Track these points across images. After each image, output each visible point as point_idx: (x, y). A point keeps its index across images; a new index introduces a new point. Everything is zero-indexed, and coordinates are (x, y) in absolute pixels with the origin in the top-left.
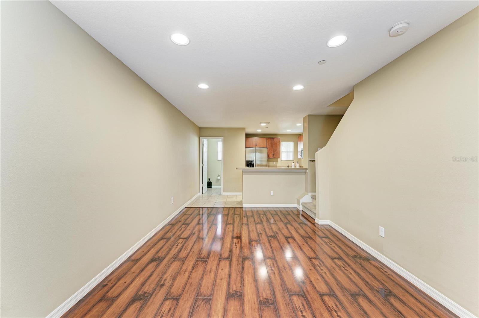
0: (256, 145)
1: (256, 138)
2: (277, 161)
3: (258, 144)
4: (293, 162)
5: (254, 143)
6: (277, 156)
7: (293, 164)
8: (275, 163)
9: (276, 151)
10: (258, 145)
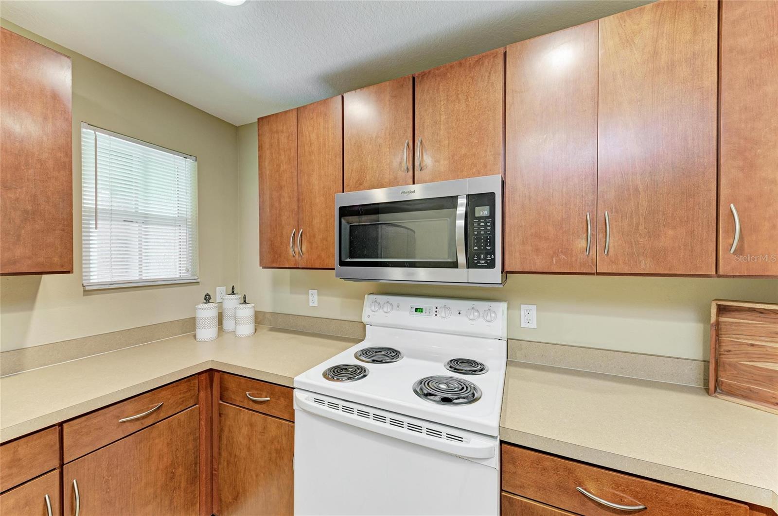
7: (208, 313)
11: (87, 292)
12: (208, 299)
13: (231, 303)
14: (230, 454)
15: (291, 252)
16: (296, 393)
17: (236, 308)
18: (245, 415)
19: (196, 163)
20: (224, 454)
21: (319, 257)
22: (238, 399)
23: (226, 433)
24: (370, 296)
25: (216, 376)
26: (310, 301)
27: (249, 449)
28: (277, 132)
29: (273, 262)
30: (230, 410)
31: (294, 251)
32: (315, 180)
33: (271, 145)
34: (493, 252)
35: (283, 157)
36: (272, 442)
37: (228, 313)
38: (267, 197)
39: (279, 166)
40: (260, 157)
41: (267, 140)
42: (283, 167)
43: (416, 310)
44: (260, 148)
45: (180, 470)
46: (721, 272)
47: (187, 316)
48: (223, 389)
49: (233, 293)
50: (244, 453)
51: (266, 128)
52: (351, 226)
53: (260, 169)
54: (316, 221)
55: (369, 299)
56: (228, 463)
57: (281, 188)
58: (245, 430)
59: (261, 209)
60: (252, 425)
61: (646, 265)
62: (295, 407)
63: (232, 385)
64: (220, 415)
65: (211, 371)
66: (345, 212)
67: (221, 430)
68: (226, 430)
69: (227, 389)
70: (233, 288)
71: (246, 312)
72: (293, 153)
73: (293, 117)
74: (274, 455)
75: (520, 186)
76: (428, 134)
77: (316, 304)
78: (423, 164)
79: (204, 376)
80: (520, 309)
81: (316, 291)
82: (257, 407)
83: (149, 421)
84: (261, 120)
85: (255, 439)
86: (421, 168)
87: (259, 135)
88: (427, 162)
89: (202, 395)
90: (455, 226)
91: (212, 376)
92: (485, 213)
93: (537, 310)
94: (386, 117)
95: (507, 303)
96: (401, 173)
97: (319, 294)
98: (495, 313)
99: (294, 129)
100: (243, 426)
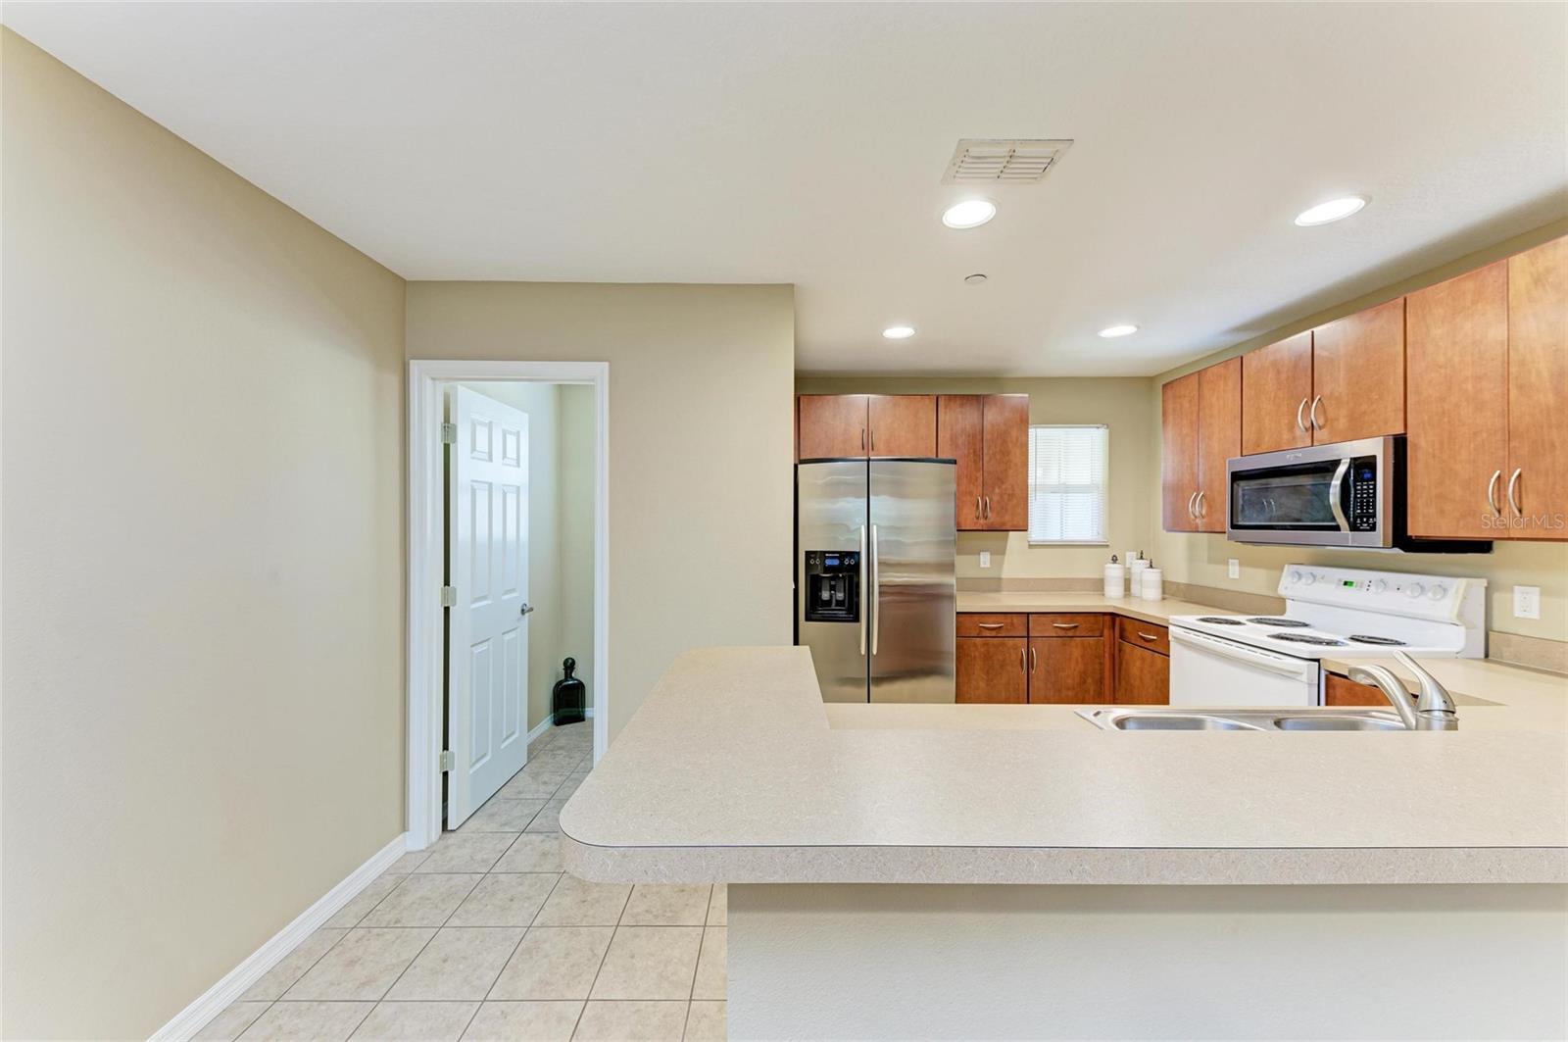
0: (867, 445)
1: (872, 396)
2: (1000, 551)
3: (880, 438)
4: (1109, 554)
5: (856, 432)
6: (1007, 518)
7: (1114, 572)
8: (985, 559)
9: (1001, 480)
10: (880, 445)
11: (1031, 546)
12: (1115, 560)
13: (1139, 567)
15: (1191, 514)
16: (1171, 628)
17: (1142, 572)
18: (1138, 651)
19: (1108, 431)
22: (1134, 638)
23: (1124, 666)
24: (1292, 566)
25: (1118, 620)
26: (1230, 572)
28: (1180, 397)
29: (1179, 524)
30: (1127, 647)
31: (1194, 512)
32: (1215, 444)
33: (1175, 411)
34: (1377, 515)
35: (1185, 422)
36: (1157, 674)
37: (1135, 579)
38: (1171, 461)
39: (1181, 430)
40: (1164, 422)
41: (1170, 406)
42: (1185, 431)
43: (1346, 583)
44: (1164, 415)
45: (1089, 680)
47: (1097, 576)
48: (1122, 630)
49: (1141, 558)
50: (1137, 683)
51: (1170, 393)
53: (1164, 433)
54: (1216, 484)
55: (1286, 569)
56: (1126, 690)
57: (1183, 452)
58: (1138, 663)
59: (1165, 473)
60: (1143, 659)
62: (1170, 638)
63: (1128, 626)
64: (1120, 651)
65: (1113, 615)
66: (1237, 477)
67: (1121, 663)
68: (1124, 663)
69: (1125, 630)
70: (1142, 553)
71: (1152, 577)
72: (1195, 418)
73: (1194, 380)
75: (1423, 443)
76: (1327, 390)
77: (1237, 577)
78: (1321, 422)
79: (1107, 618)
80: (1512, 591)
81: (1236, 561)
82: (1147, 645)
83: (1070, 634)
84: (1164, 386)
85: (1145, 672)
86: (1320, 428)
87: (1163, 401)
88: (1326, 421)
89: (1106, 632)
90: (1331, 491)
91: (1114, 620)
92: (1369, 475)
93: (1542, 594)
94: (1283, 376)
95: (1484, 582)
96: (1298, 433)
97: (1240, 564)
98: (1445, 590)
99: (1195, 393)
100: (1136, 659)
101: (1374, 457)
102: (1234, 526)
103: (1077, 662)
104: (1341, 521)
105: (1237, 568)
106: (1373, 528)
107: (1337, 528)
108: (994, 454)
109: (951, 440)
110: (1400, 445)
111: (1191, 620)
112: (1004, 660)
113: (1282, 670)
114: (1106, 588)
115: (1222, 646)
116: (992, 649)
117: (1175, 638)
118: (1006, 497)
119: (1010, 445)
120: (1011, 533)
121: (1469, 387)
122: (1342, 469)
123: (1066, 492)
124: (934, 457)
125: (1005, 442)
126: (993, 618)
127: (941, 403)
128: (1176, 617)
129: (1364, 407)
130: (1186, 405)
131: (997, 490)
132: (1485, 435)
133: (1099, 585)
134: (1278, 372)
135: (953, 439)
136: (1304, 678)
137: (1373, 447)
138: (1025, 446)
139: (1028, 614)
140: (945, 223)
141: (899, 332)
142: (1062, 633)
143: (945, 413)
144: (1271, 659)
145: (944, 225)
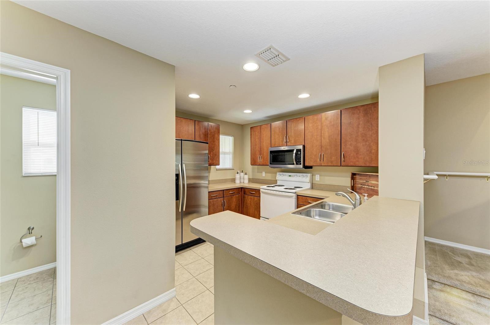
6: (214, 161)
7: (238, 176)
9: (213, 150)
11: (219, 170)
12: (237, 173)
13: (242, 175)
14: (246, 206)
15: (259, 161)
16: (261, 189)
17: (244, 176)
18: (250, 197)
19: (234, 138)
20: (245, 206)
21: (265, 162)
22: (248, 194)
27: (251, 204)
28: (255, 131)
29: (254, 164)
30: (246, 196)
31: (259, 160)
32: (264, 144)
33: (254, 134)
34: (301, 161)
35: (256, 137)
36: (255, 202)
37: (241, 178)
38: (253, 147)
39: (256, 140)
40: (251, 137)
41: (253, 133)
42: (257, 140)
43: (290, 176)
44: (251, 135)
45: (237, 207)
46: (342, 165)
47: (232, 178)
50: (249, 205)
51: (252, 130)
52: (273, 156)
53: (251, 140)
54: (265, 154)
55: (278, 173)
56: (246, 207)
57: (256, 145)
58: (250, 200)
59: (251, 150)
60: (251, 199)
61: (330, 164)
62: (261, 192)
63: (247, 190)
64: (244, 197)
65: (242, 188)
66: (271, 152)
68: (245, 201)
69: (245, 192)
72: (259, 137)
73: (259, 128)
74: (256, 204)
75: (308, 147)
76: (290, 134)
77: (264, 176)
78: (289, 141)
79: (240, 189)
80: (315, 176)
81: (264, 172)
82: (252, 195)
83: (233, 194)
84: (251, 128)
85: (252, 202)
86: (288, 142)
87: (251, 132)
88: (290, 141)
89: (240, 193)
90: (293, 156)
91: (242, 189)
92: (300, 153)
93: (320, 176)
94: (280, 130)
95: (312, 174)
96: (284, 143)
97: (265, 173)
98: (307, 176)
99: (259, 131)
100: (249, 199)
101: (301, 149)
102: (271, 164)
103: (234, 202)
104: (295, 163)
105: (264, 174)
106: (301, 164)
107: (293, 164)
108: (211, 141)
109: (199, 135)
110: (304, 147)
111: (265, 187)
112: (218, 205)
113: (289, 196)
114: (236, 181)
115: (275, 192)
116: (215, 202)
117: (262, 192)
118: (214, 155)
119: (215, 139)
120: (212, 166)
121: (315, 137)
122: (295, 152)
123: (225, 154)
124: (194, 140)
125: (214, 138)
126: (215, 192)
127: (196, 123)
128: (261, 187)
129: (297, 139)
130: (257, 133)
131: (212, 153)
132: (318, 146)
133: (233, 180)
134: (279, 129)
135: (200, 135)
136: (294, 197)
137: (301, 147)
138: (219, 140)
139: (224, 190)
140: (244, 68)
141: (194, 96)
142: (231, 195)
143: (197, 126)
144: (284, 194)
145: (243, 68)
